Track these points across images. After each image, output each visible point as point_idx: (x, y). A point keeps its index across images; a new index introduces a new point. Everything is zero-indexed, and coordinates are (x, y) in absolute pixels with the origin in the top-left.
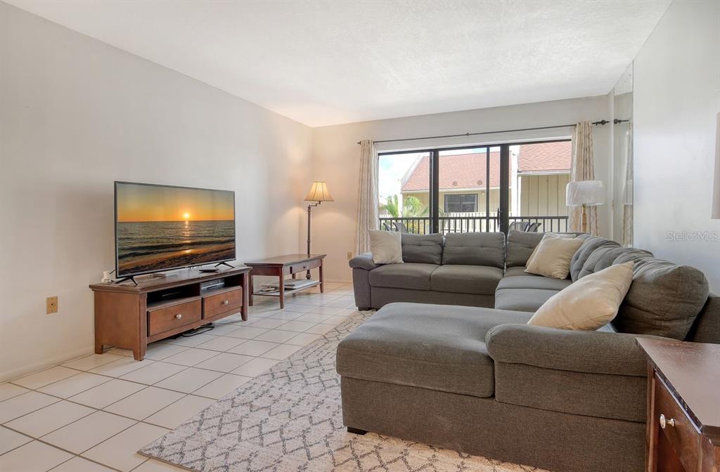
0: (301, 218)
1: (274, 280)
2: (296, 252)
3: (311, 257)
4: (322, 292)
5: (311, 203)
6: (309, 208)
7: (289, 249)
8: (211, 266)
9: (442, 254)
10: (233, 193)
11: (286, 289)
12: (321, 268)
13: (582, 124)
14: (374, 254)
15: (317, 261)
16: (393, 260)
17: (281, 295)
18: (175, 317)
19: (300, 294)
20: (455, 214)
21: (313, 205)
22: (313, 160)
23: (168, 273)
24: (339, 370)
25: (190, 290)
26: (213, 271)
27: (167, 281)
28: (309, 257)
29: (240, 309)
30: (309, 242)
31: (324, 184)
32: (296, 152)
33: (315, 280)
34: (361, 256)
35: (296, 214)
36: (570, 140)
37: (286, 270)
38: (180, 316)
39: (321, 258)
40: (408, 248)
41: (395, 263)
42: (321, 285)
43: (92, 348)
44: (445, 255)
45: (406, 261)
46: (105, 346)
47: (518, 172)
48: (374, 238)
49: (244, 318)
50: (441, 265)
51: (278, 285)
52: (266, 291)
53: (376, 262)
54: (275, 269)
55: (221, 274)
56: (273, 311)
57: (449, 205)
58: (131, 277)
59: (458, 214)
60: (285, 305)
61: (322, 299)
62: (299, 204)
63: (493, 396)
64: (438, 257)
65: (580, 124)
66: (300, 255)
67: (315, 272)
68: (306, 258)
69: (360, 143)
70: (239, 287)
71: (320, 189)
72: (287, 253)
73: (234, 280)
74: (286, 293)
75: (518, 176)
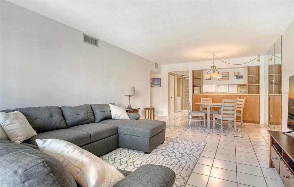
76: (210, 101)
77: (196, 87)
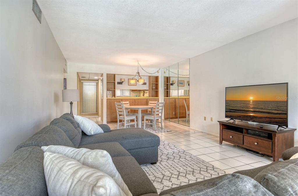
76: (128, 105)
77: (109, 91)
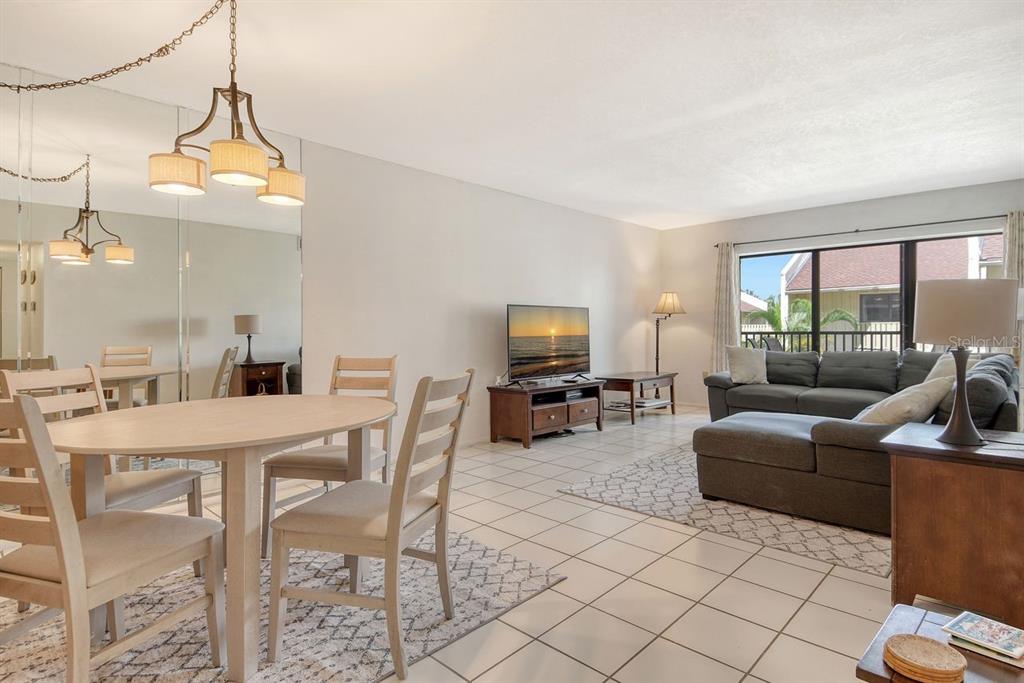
0: (648, 332)
1: (625, 396)
2: (643, 369)
3: (660, 375)
4: (673, 413)
5: (659, 316)
6: (658, 321)
7: (636, 366)
8: (570, 377)
9: (816, 375)
10: (587, 309)
11: (637, 407)
12: (672, 388)
13: (1016, 215)
14: (731, 372)
15: (666, 379)
16: (756, 379)
17: (631, 412)
18: (549, 417)
19: (649, 414)
20: (878, 324)
21: (663, 318)
22: (663, 268)
23: (539, 381)
24: (695, 450)
25: (558, 396)
26: (574, 382)
27: (540, 387)
28: (657, 374)
29: (595, 420)
30: (657, 360)
31: (675, 295)
32: (642, 260)
33: (665, 400)
34: (719, 374)
35: (643, 328)
36: (1001, 233)
37: (636, 387)
38: (553, 417)
39: (671, 377)
40: (773, 367)
41: (758, 384)
42: (673, 406)
43: (488, 438)
44: (820, 377)
45: (771, 381)
46: (499, 437)
47: (981, 260)
48: (732, 355)
49: (599, 428)
50: (815, 387)
51: (629, 402)
52: (617, 406)
53: (734, 381)
54: (624, 385)
55: (579, 385)
56: (624, 426)
57: (869, 311)
58: (517, 382)
59: (883, 324)
60: (636, 422)
61: (674, 420)
62: (646, 317)
63: (815, 471)
64: (811, 379)
65: (1012, 214)
66: (647, 373)
67: (665, 391)
68: (655, 376)
69: (717, 246)
70: (595, 399)
71: (670, 300)
72: (635, 370)
73: (590, 391)
74: (637, 411)
75: (981, 266)
